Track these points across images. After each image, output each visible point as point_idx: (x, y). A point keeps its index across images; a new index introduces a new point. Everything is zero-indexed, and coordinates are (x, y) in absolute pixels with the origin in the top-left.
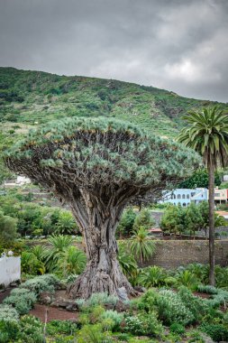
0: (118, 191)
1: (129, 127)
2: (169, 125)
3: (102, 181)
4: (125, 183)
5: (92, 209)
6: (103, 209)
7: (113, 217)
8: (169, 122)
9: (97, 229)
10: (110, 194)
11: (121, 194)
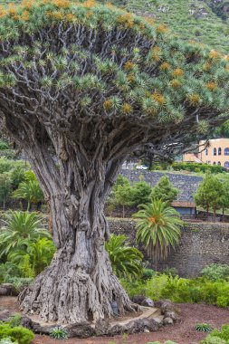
0: (112, 134)
1: (137, 23)
2: (220, 30)
3: (83, 115)
4: (124, 119)
5: (65, 163)
6: (84, 164)
7: (102, 178)
8: (220, 25)
9: (73, 198)
10: (98, 138)
11: (116, 140)
